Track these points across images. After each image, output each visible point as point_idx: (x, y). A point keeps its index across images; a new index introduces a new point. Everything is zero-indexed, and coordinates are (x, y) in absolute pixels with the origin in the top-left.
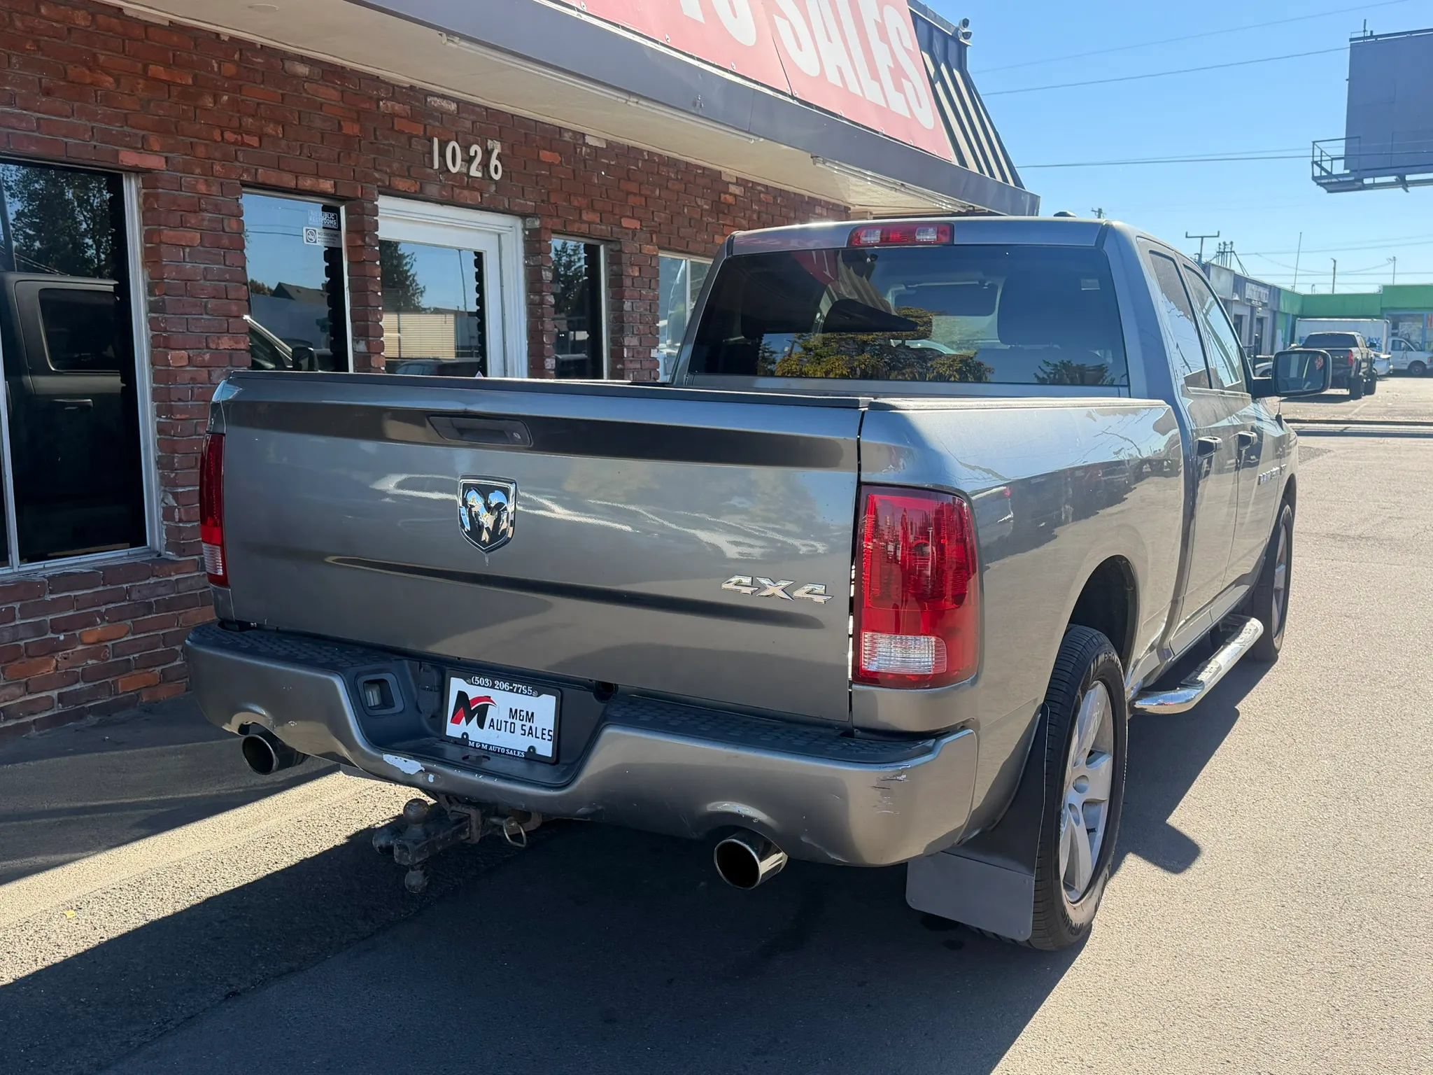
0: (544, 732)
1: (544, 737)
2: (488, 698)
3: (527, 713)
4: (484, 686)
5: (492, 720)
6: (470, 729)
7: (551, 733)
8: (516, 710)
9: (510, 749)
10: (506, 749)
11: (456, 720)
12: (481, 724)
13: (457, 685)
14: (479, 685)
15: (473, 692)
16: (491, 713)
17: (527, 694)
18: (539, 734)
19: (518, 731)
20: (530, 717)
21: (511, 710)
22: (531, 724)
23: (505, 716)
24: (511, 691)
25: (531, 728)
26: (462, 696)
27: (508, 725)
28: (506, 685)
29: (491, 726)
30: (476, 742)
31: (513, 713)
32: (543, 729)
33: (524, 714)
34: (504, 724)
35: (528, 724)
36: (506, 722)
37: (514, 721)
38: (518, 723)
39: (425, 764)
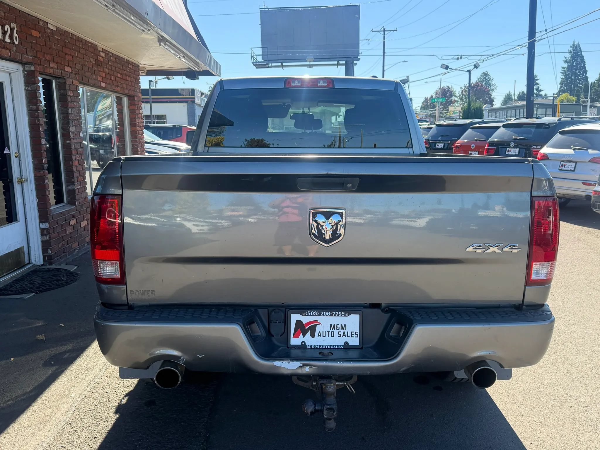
0: (353, 333)
1: (353, 336)
2: (315, 322)
3: (342, 325)
4: (314, 316)
5: (320, 332)
6: (308, 340)
7: (358, 333)
8: (334, 325)
9: (334, 346)
10: (331, 346)
11: (296, 335)
12: (313, 335)
13: (295, 318)
14: (311, 315)
15: (305, 319)
16: (318, 329)
17: (341, 316)
18: (350, 335)
19: (336, 334)
20: (344, 327)
21: (331, 325)
22: (344, 330)
23: (328, 329)
24: (332, 315)
25: (344, 333)
26: (299, 323)
27: (330, 333)
28: (328, 313)
29: (319, 334)
30: (312, 345)
31: (332, 327)
32: (352, 332)
33: (340, 326)
34: (327, 333)
35: (342, 331)
36: (328, 332)
37: (333, 330)
38: (336, 331)
39: (301, 363)
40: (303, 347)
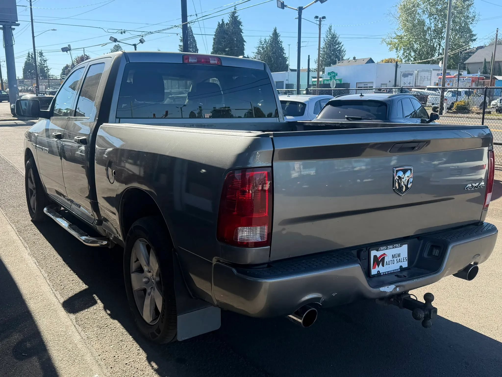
0: (404, 259)
1: (404, 260)
2: (384, 254)
4: (384, 250)
5: (387, 262)
6: (381, 269)
7: (407, 258)
8: (394, 255)
9: (395, 270)
10: (394, 270)
11: (374, 267)
12: (383, 265)
13: (373, 253)
14: (382, 250)
15: (378, 254)
16: (386, 260)
17: (398, 247)
18: (402, 261)
19: (395, 261)
20: (399, 255)
21: (393, 255)
22: (400, 258)
23: (391, 258)
24: (393, 248)
26: (375, 257)
27: (392, 261)
28: (391, 247)
29: (387, 264)
30: (383, 273)
31: (393, 256)
32: (403, 258)
33: (397, 255)
34: (390, 261)
35: (398, 258)
37: (394, 259)
40: (379, 274)
